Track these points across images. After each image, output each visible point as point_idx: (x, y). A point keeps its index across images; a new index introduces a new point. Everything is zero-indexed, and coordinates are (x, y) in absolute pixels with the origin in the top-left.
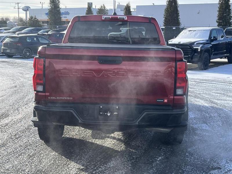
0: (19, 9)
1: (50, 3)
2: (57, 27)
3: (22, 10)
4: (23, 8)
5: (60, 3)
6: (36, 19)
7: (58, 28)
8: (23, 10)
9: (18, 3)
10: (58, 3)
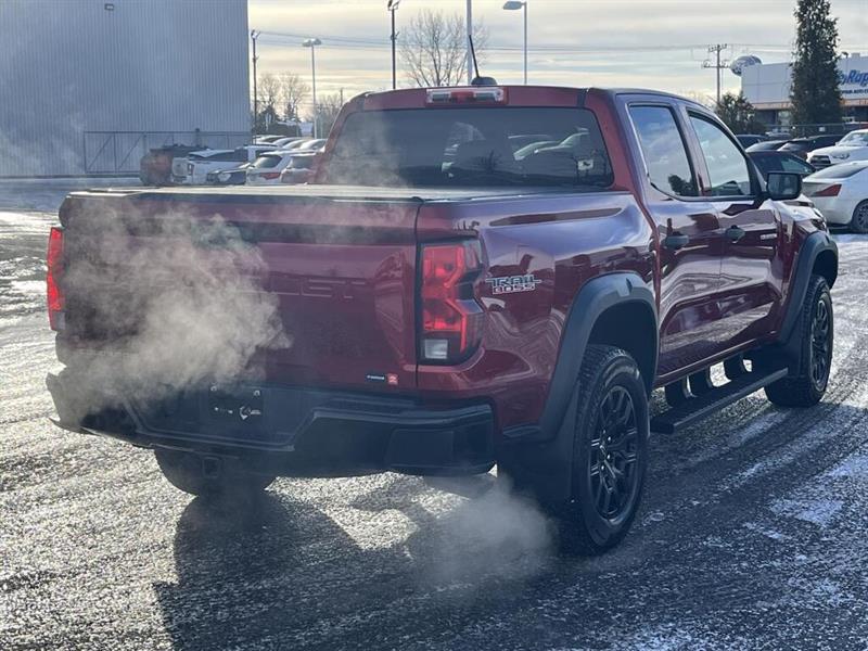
0: (723, 67)
1: (800, 42)
2: (822, 129)
3: (730, 70)
4: (734, 64)
5: (837, 37)
6: (743, 101)
7: (823, 133)
8: (733, 71)
9: (719, 49)
10: (831, 39)
